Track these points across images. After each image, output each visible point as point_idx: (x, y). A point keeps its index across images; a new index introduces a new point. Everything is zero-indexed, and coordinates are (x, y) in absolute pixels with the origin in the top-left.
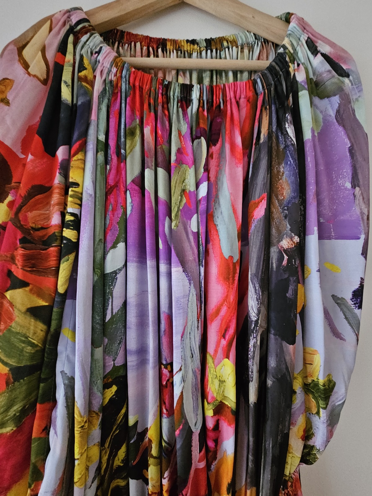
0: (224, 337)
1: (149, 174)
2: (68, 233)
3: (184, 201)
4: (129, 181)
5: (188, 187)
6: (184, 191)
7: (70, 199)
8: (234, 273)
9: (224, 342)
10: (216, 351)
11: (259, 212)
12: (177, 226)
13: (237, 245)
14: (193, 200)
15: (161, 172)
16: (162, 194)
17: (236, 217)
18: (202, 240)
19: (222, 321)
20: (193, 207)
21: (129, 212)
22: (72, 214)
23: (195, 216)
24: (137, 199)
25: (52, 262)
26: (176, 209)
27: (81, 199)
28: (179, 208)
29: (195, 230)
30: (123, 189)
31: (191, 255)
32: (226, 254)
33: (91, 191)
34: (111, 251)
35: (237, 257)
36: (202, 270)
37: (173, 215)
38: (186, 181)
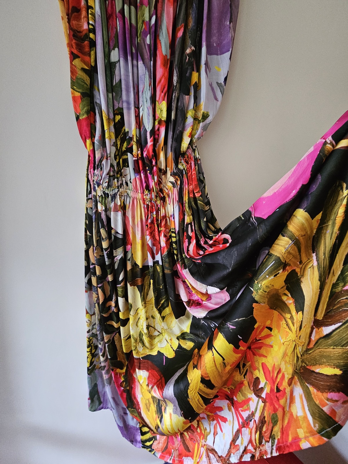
0: (163, 92)
1: (126, 7)
2: (92, 36)
3: (144, 27)
4: (117, 11)
5: (145, 19)
6: (143, 21)
7: (90, 16)
8: (167, 64)
9: (163, 94)
10: (159, 98)
11: (180, 34)
12: (140, 40)
13: (169, 51)
14: (148, 27)
15: (133, 8)
16: (133, 22)
17: (169, 36)
18: (152, 48)
19: (162, 85)
20: (147, 30)
21: (118, 30)
22: (92, 25)
23: (149, 36)
24: (122, 23)
25: (87, 49)
26: (140, 31)
27: (95, 17)
28: (141, 31)
29: (148, 43)
30: (115, 17)
31: (147, 55)
32: (164, 53)
33: (99, 14)
34: (113, 51)
35: (169, 57)
36: (152, 63)
37: (138, 34)
38: (145, 15)
